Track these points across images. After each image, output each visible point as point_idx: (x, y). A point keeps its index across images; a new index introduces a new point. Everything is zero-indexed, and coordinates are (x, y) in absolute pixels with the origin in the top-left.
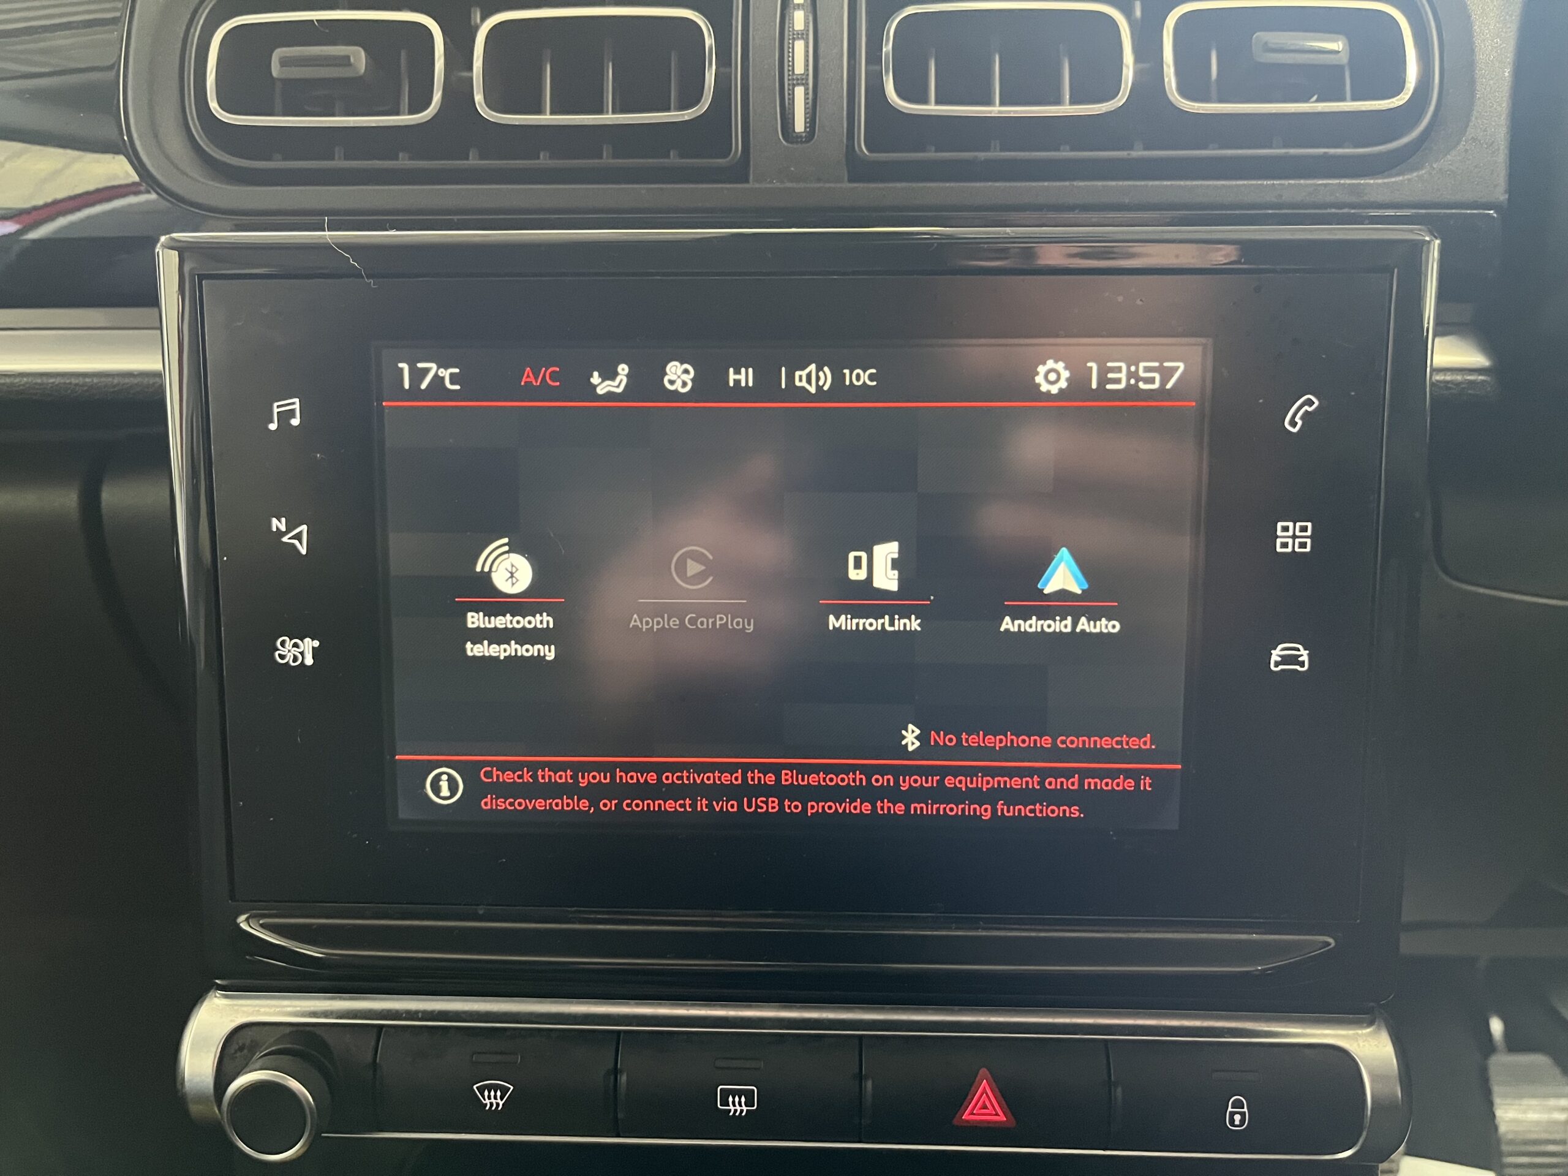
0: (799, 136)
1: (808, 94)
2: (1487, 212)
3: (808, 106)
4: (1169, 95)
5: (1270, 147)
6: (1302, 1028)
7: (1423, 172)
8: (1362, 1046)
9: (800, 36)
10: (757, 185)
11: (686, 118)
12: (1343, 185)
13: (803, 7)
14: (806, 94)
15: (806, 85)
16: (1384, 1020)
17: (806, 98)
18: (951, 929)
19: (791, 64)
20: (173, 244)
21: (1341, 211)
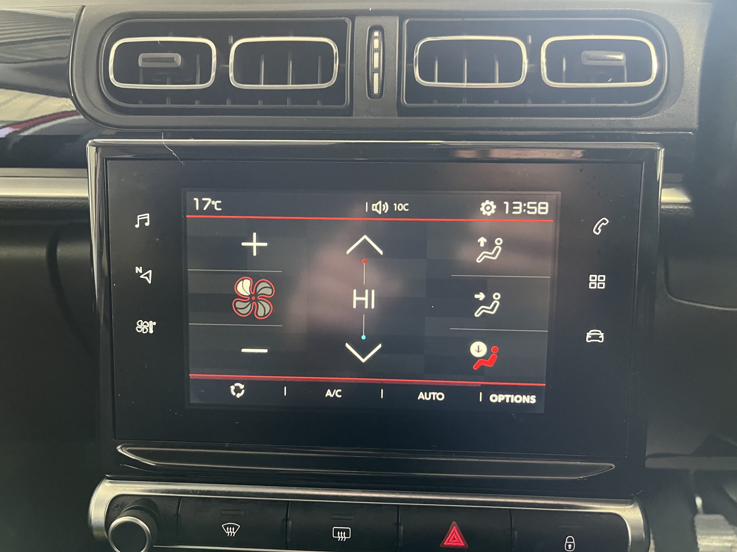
0: (375, 95)
1: (380, 76)
2: (688, 133)
3: (380, 82)
4: (543, 78)
5: (589, 103)
6: (600, 505)
7: (659, 114)
8: (627, 514)
9: (377, 51)
10: (356, 117)
11: (325, 87)
12: (622, 120)
13: (378, 38)
14: (379, 77)
15: (379, 72)
16: (638, 502)
17: (379, 79)
18: (439, 457)
19: (372, 63)
20: (94, 144)
21: (621, 132)
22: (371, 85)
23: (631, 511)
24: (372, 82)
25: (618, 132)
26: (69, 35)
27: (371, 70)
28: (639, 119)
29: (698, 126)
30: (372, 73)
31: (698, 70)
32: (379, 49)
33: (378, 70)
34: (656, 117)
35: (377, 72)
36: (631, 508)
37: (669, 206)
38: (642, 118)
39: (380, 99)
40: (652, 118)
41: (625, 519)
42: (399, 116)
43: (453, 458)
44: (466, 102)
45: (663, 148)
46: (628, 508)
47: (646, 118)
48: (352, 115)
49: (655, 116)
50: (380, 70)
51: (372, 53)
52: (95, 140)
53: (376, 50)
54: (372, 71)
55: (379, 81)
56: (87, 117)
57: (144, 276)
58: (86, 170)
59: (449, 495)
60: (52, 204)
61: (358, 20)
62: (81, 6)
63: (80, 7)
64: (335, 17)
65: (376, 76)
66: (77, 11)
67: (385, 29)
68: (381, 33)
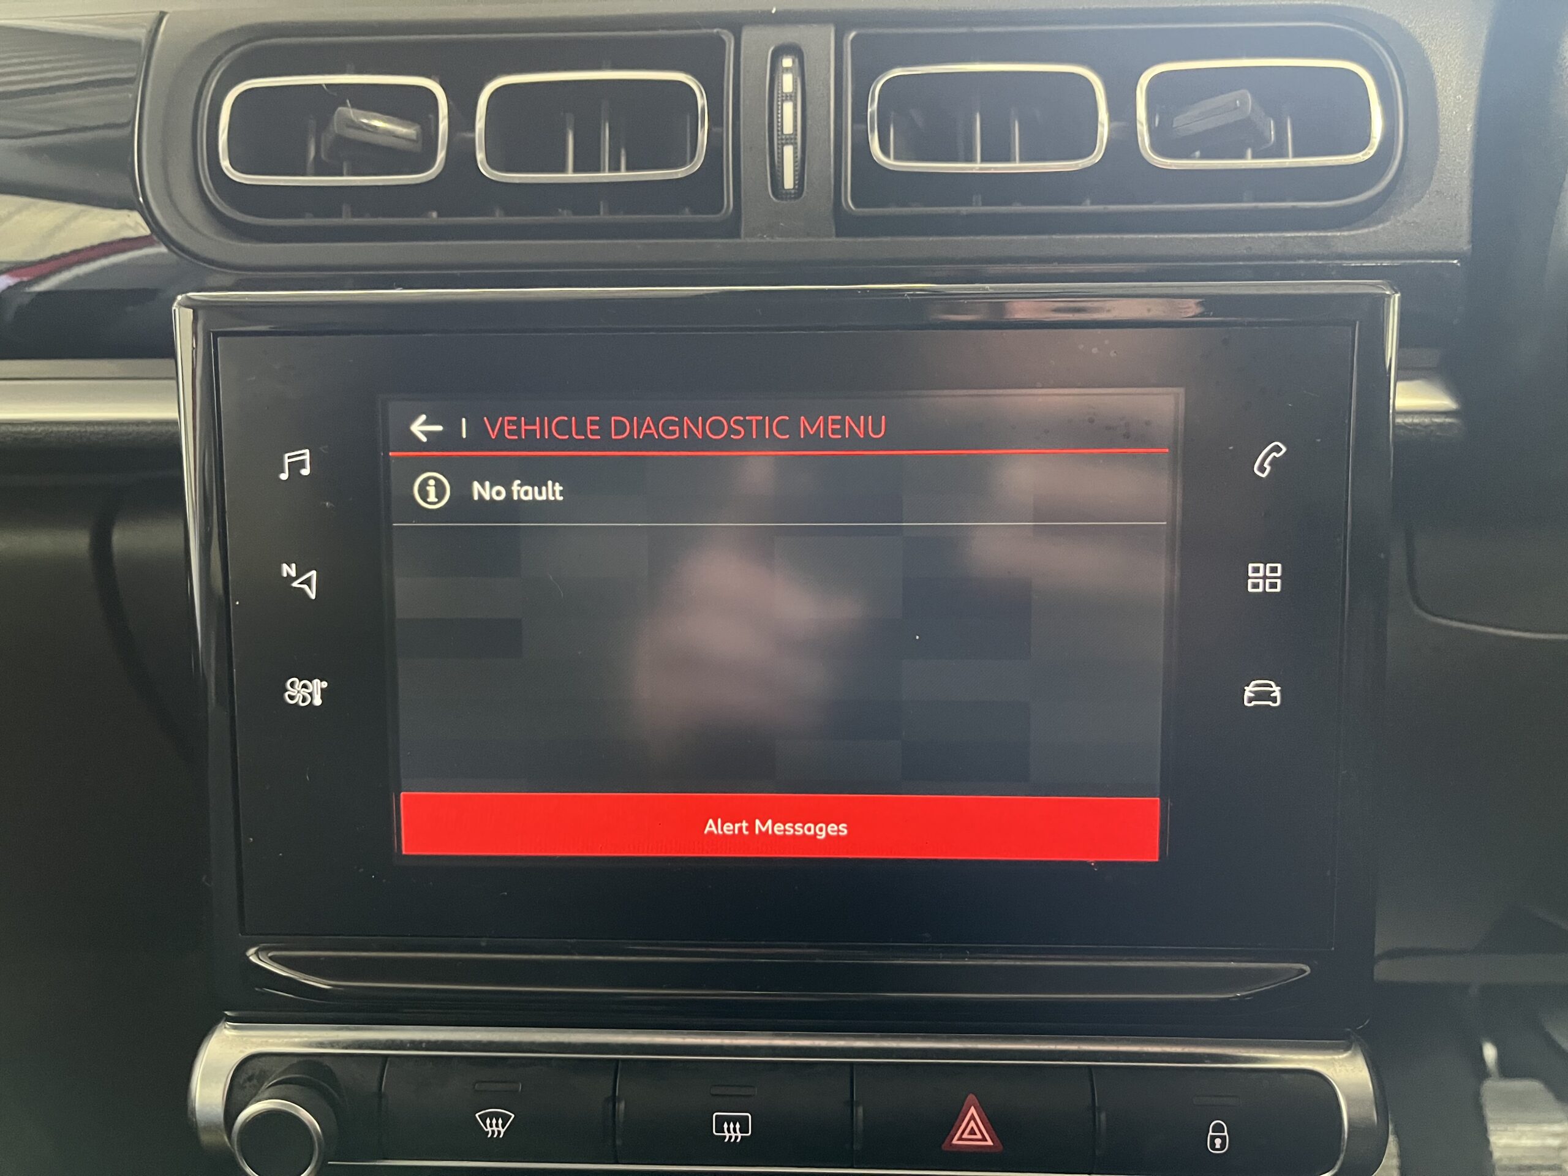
0: (788, 192)
1: (797, 152)
2: (1451, 261)
3: (797, 164)
4: (1143, 152)
5: (1241, 201)
6: (1279, 1053)
7: (1388, 224)
8: (1338, 1071)
9: (788, 98)
10: (748, 240)
11: (680, 176)
12: (1311, 237)
13: (792, 72)
14: (795, 153)
15: (795, 144)
16: (1360, 1046)
17: (795, 157)
18: (938, 959)
19: (780, 124)
20: (189, 303)
21: (1308, 262)
22: (778, 171)
23: (1347, 1065)
24: (780, 165)
25: (1302, 262)
26: (132, 74)
27: (778, 139)
28: (1346, 233)
29: (1471, 246)
30: (780, 147)
31: (1469, 129)
32: (793, 95)
33: (791, 139)
34: (1382, 228)
35: (792, 144)
36: (1346, 1058)
37: (1413, 418)
38: (1353, 233)
39: (797, 201)
40: (1375, 232)
41: (1333, 1080)
42: (837, 235)
43: (966, 959)
44: (980, 203)
45: (1396, 293)
46: (1339, 1059)
47: (1360, 232)
48: (738, 236)
49: (1380, 226)
50: (796, 139)
51: (780, 103)
52: (190, 294)
53: (787, 96)
54: (780, 142)
55: (795, 162)
56: (172, 247)
57: (300, 583)
58: (173, 361)
59: (960, 1039)
60: (101, 436)
61: (748, 35)
62: (159, 13)
63: (154, 15)
64: (699, 27)
65: (788, 151)
66: (149, 25)
67: (805, 50)
68: (797, 60)
